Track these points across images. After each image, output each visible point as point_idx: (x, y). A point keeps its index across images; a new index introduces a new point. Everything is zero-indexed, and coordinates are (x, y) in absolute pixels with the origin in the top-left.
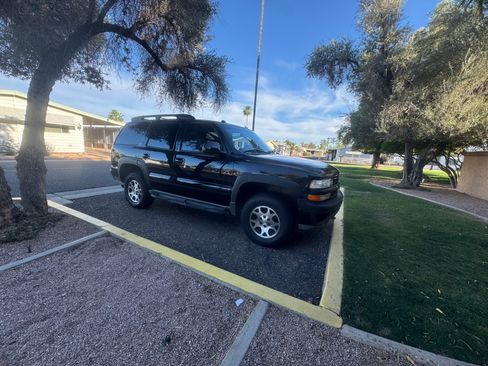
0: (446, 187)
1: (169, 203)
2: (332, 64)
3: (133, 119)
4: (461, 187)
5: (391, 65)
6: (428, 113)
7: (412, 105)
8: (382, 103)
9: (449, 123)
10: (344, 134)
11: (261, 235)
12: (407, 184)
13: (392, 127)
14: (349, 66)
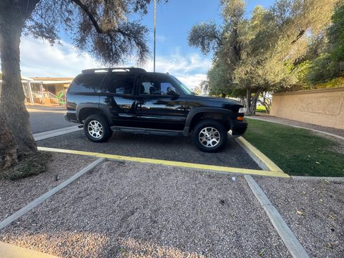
0: (264, 114)
1: (133, 134)
2: (203, 38)
3: (83, 71)
4: (272, 113)
5: (241, 42)
6: (260, 72)
7: (251, 67)
8: (235, 65)
9: (271, 78)
10: (204, 86)
11: (207, 146)
12: (249, 113)
13: (242, 80)
14: (214, 40)
